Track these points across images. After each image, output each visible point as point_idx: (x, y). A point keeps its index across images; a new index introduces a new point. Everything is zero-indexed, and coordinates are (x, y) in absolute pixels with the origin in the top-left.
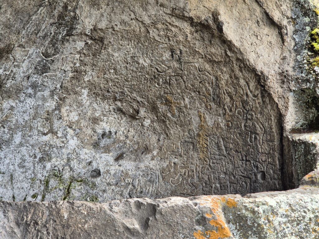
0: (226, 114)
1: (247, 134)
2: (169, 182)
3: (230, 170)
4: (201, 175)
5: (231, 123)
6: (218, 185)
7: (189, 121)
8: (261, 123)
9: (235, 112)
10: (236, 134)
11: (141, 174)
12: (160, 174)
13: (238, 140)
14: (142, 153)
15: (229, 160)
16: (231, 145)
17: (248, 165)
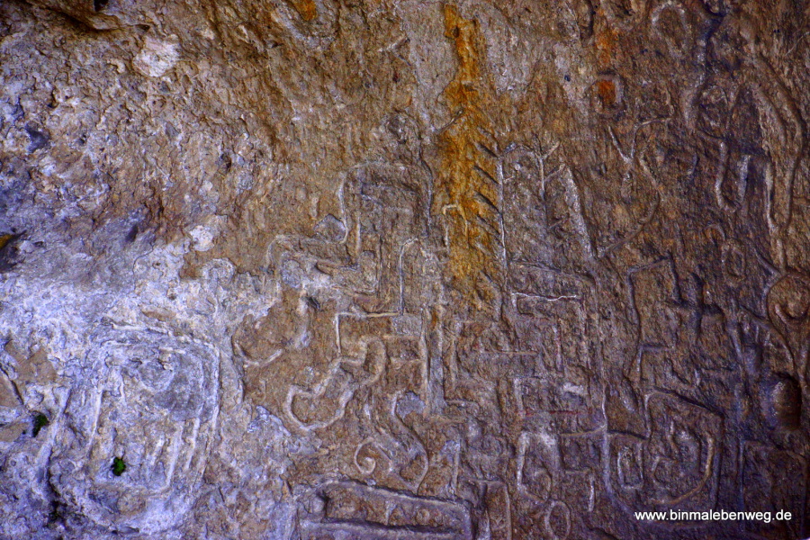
0: (598, 28)
1: (707, 155)
2: (281, 410)
3: (614, 355)
4: (459, 377)
5: (624, 80)
6: (548, 441)
7: (393, 60)
8: (787, 91)
9: (647, 19)
10: (650, 152)
11: (122, 356)
12: (228, 363)
13: (661, 188)
14: (132, 237)
15: (606, 301)
16: (620, 210)
17: (710, 336)
